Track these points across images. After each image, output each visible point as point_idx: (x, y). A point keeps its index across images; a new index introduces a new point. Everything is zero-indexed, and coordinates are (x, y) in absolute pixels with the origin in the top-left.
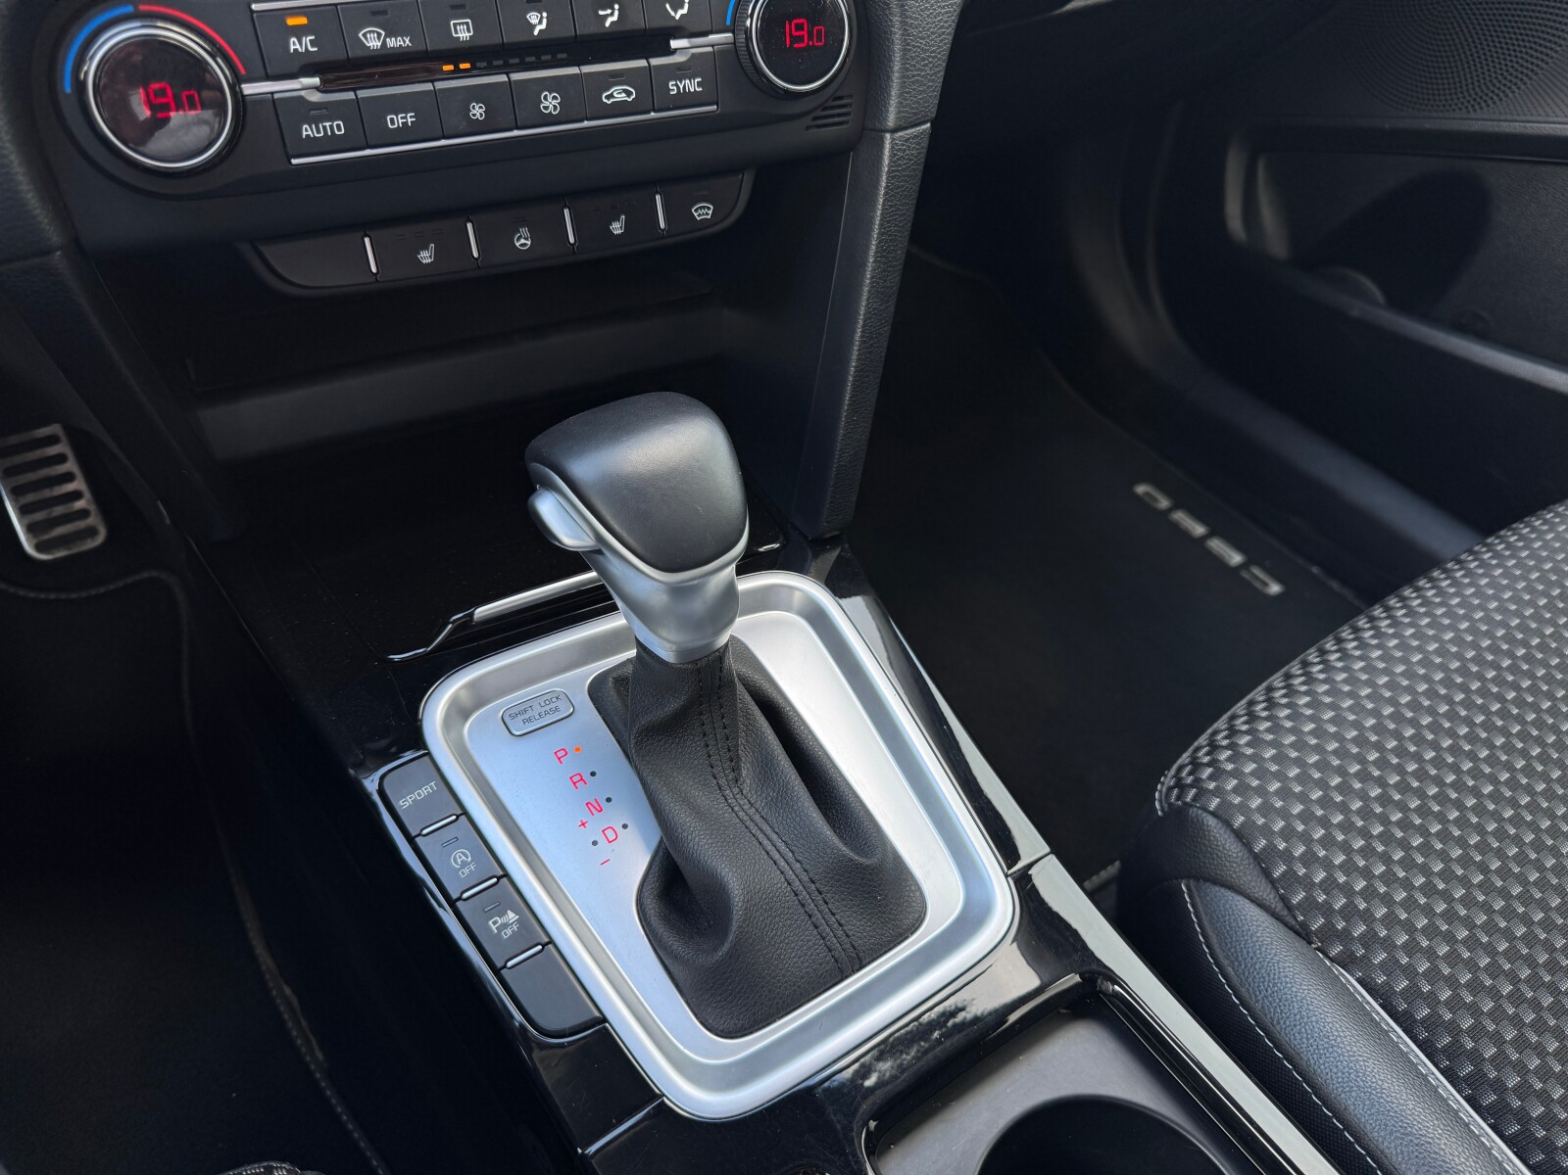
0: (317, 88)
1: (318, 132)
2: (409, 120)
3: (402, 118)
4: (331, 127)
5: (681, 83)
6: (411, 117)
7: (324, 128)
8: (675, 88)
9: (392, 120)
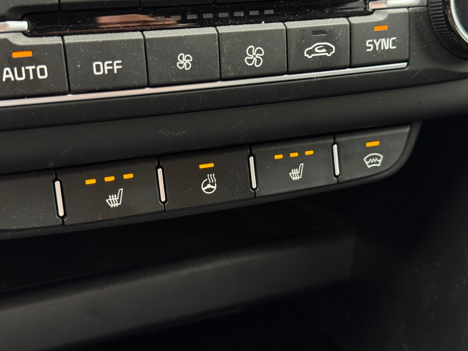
0: (24, 32)
1: (20, 75)
2: (116, 67)
3: (108, 65)
4: (34, 71)
5: (377, 41)
6: (117, 64)
7: (27, 71)
8: (372, 46)
9: (98, 67)
